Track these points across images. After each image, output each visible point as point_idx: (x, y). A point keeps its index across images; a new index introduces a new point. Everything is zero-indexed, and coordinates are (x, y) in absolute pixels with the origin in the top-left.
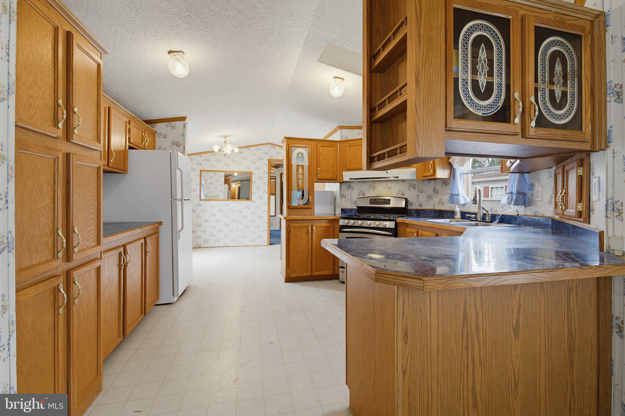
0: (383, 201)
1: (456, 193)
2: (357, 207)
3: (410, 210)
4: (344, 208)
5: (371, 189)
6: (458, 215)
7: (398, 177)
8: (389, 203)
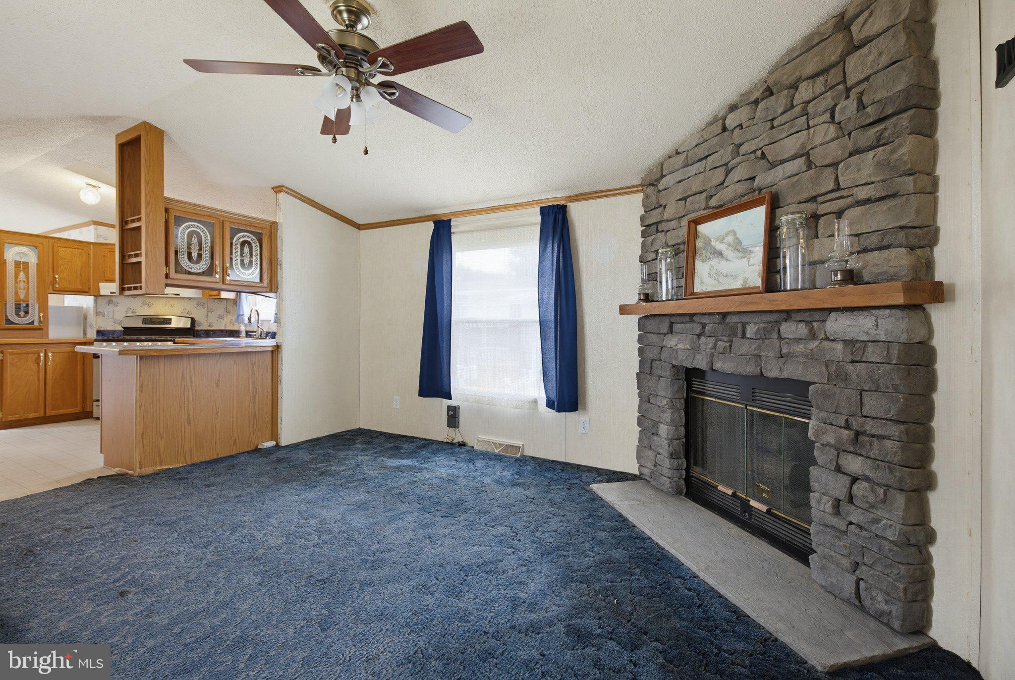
0: (162, 320)
1: (242, 313)
2: (123, 327)
3: (198, 331)
4: (102, 329)
5: (146, 307)
6: (244, 334)
7: (179, 295)
8: (170, 323)
